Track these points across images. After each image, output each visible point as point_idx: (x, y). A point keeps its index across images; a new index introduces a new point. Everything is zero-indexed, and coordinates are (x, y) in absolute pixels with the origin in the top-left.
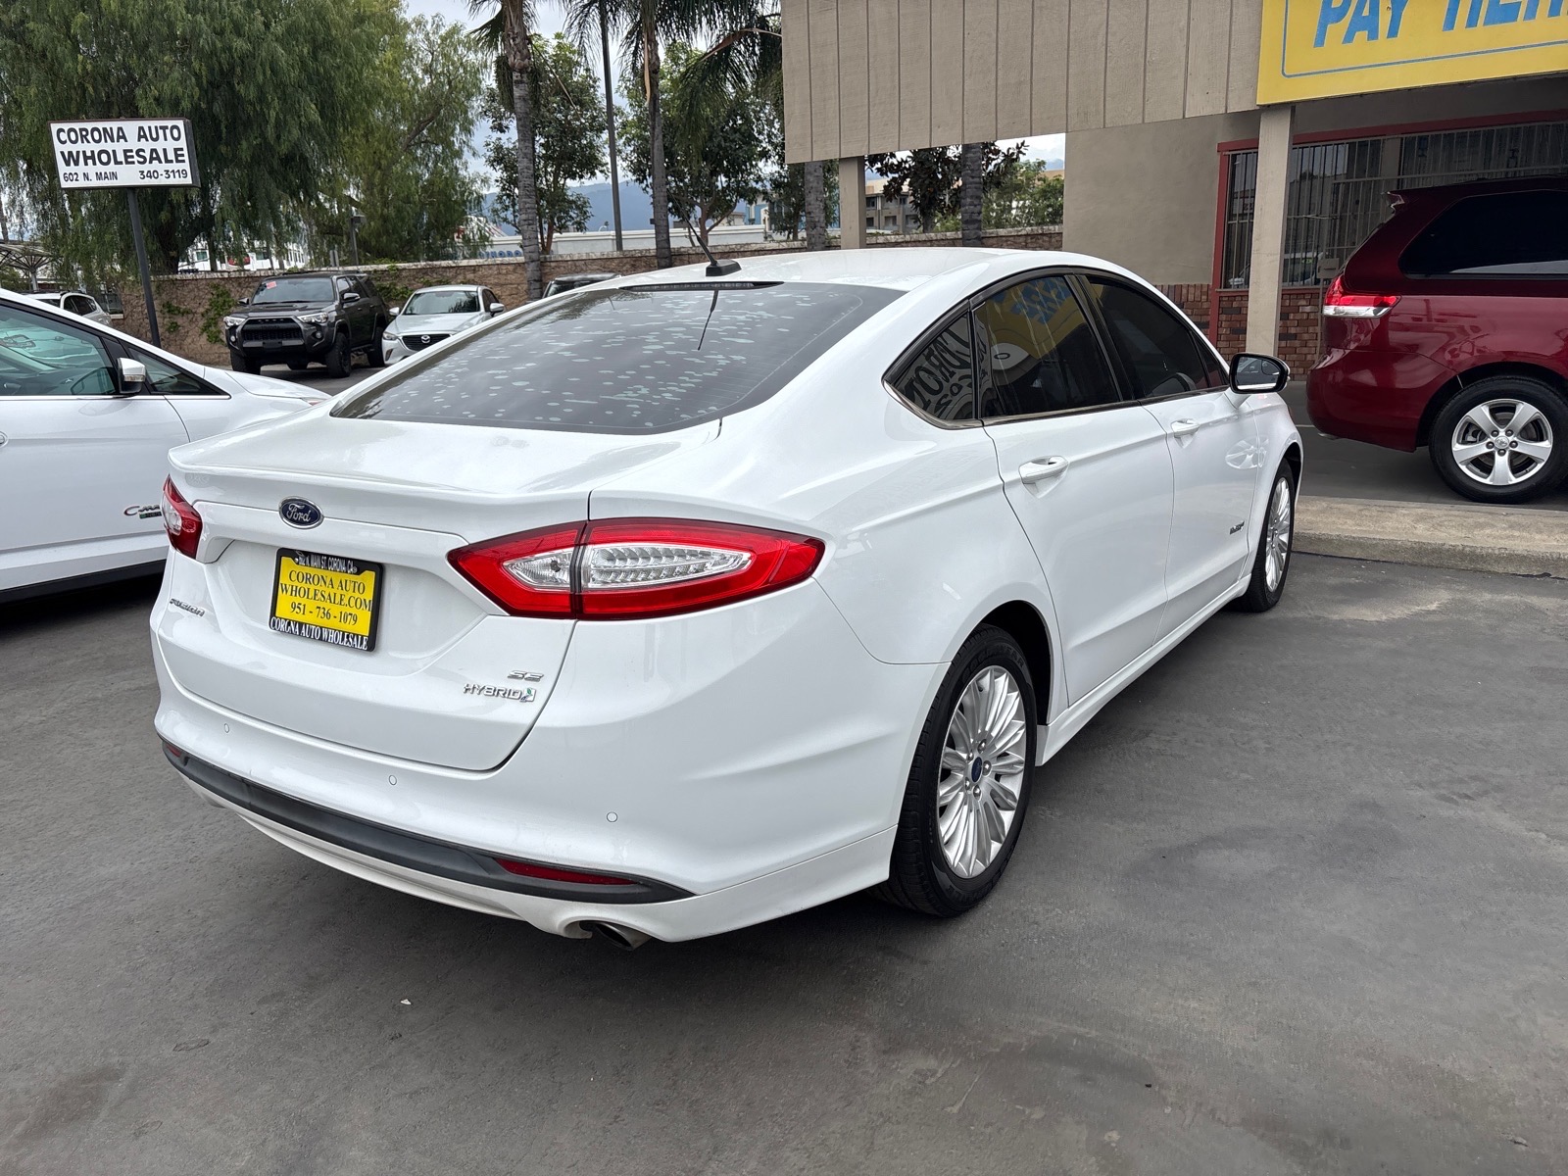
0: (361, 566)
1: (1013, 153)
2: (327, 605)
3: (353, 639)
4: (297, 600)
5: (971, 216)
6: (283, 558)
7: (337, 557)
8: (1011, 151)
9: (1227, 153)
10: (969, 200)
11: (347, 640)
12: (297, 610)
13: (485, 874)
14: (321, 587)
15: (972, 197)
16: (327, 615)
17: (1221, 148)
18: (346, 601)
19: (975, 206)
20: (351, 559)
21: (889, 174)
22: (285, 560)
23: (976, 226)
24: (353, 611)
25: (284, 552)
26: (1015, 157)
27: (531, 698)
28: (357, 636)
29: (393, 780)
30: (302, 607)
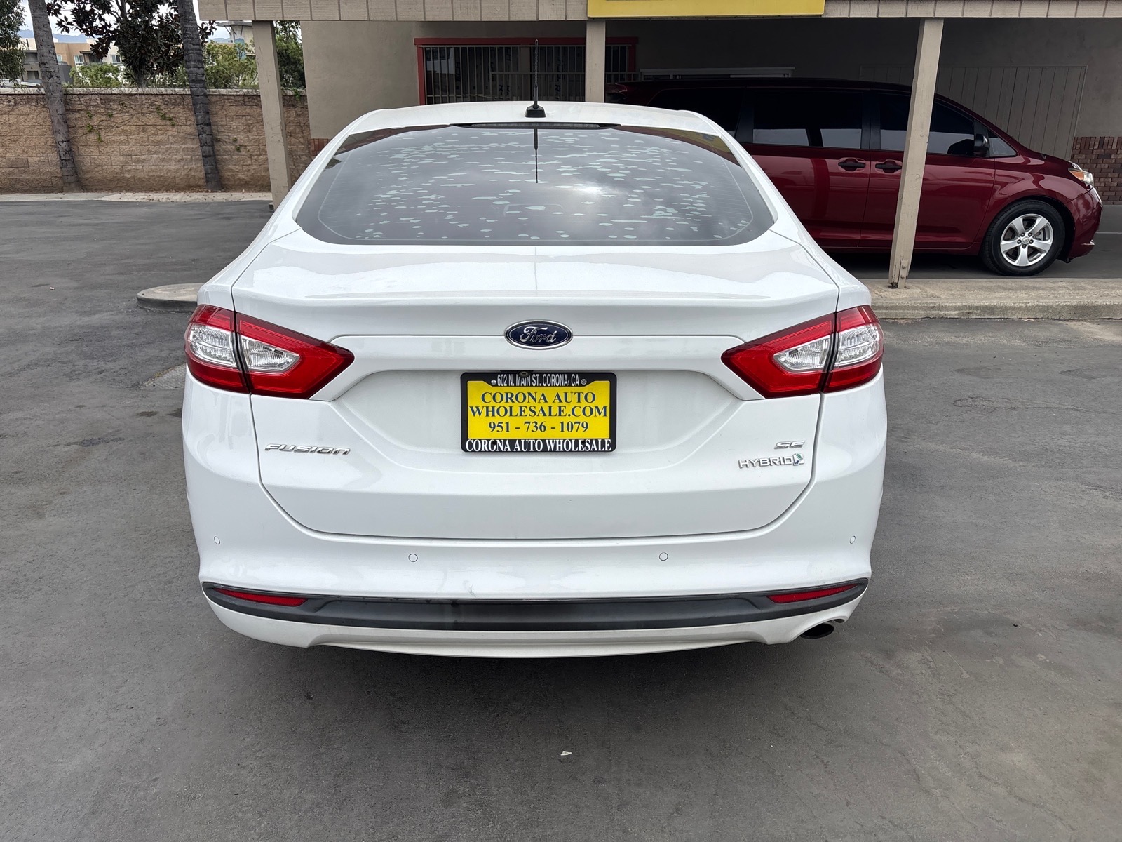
0: (589, 376)
1: (207, 28)
2: (540, 419)
3: (591, 444)
4: (497, 419)
5: (196, 77)
6: (470, 383)
7: (555, 372)
8: (205, 26)
9: (422, 46)
10: (193, 63)
11: (583, 447)
12: (497, 428)
13: (758, 611)
14: (530, 403)
15: (195, 61)
16: (542, 427)
17: (417, 42)
18: (568, 411)
19: (199, 68)
20: (576, 372)
21: (94, 35)
22: (472, 385)
23: (202, 85)
24: (582, 419)
25: (468, 377)
26: (208, 31)
27: (801, 462)
28: (597, 441)
29: (664, 556)
30: (504, 425)
